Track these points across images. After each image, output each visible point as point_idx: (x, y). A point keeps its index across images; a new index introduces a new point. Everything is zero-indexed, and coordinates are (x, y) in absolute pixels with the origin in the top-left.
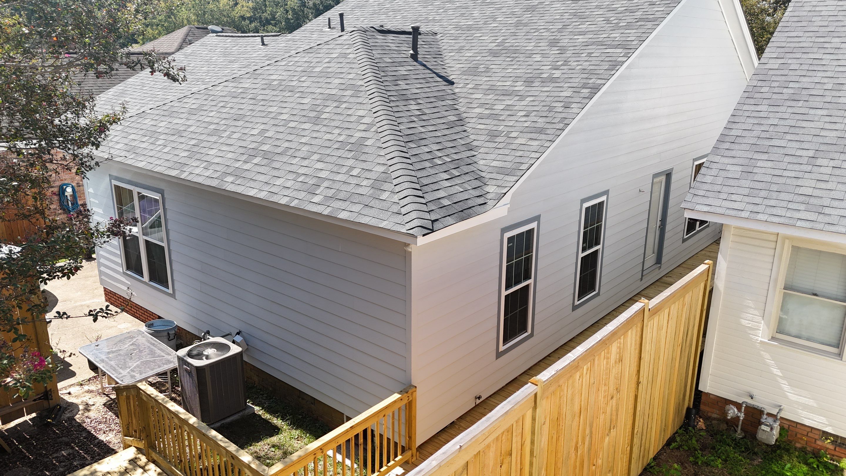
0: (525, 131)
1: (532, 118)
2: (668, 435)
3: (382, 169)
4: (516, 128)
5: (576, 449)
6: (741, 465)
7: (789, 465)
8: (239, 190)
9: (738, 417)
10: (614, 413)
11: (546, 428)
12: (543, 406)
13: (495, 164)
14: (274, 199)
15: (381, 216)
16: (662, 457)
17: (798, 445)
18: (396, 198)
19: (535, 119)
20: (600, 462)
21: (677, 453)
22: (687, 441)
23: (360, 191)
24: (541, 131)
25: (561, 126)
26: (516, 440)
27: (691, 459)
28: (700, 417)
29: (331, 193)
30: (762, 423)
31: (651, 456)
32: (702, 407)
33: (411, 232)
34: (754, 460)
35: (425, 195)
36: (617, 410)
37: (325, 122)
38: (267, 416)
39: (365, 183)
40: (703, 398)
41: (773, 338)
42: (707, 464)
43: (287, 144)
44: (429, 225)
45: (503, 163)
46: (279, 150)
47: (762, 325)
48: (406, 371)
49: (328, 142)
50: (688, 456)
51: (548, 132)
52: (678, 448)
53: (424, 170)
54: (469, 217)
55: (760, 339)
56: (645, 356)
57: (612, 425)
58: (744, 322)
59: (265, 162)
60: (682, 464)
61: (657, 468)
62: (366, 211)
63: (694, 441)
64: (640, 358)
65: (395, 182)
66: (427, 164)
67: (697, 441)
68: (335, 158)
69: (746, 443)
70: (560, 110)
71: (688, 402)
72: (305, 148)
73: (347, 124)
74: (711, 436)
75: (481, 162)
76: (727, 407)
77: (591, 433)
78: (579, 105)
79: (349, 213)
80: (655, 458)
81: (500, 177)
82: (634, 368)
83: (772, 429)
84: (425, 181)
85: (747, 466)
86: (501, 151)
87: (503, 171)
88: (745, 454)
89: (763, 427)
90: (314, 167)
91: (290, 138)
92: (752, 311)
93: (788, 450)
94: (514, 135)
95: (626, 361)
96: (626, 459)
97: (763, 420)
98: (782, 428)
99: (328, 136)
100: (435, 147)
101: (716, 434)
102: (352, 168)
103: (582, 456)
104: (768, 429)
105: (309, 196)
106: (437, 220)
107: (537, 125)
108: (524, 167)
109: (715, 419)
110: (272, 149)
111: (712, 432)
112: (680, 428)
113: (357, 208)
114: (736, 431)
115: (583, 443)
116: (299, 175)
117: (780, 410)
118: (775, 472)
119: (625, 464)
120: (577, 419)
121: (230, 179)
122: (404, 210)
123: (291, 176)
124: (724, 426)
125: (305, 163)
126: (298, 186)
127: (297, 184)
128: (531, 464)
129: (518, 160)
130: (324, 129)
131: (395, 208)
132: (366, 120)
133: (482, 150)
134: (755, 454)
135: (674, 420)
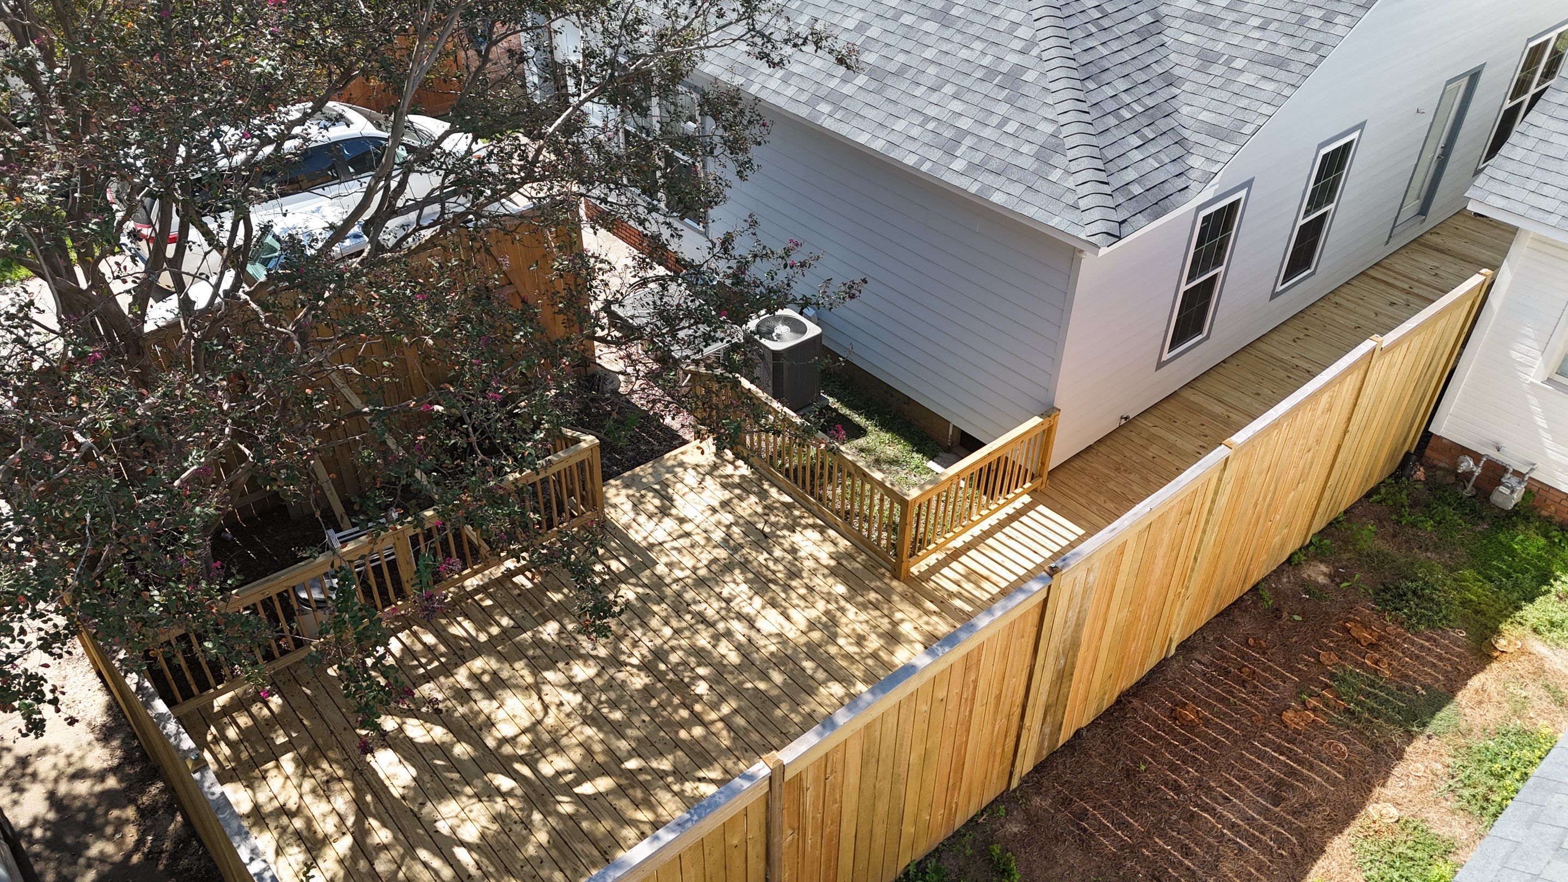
0: (1256, 59)
1: (1270, 35)
2: (1371, 485)
3: (1049, 128)
4: (1243, 51)
5: (1256, 505)
6: (1457, 531)
7: (1521, 537)
8: (844, 130)
9: (1472, 473)
10: (1307, 466)
11: (1229, 487)
12: (1233, 467)
13: (1204, 116)
14: (895, 154)
15: (1051, 208)
16: (1356, 511)
17: (1544, 513)
18: (1071, 182)
19: (1275, 37)
20: (1278, 517)
21: (1377, 508)
22: (1394, 494)
23: (1020, 161)
24: (1281, 63)
25: (1312, 58)
26: (1199, 500)
27: (1394, 517)
28: (1422, 465)
29: (978, 158)
30: (1501, 484)
31: (1342, 509)
32: (1428, 452)
33: (1092, 239)
34: (1477, 525)
35: (1110, 179)
36: (1312, 463)
37: (959, 25)
38: (845, 411)
39: (1025, 149)
40: (1432, 440)
41: (1549, 381)
42: (1413, 525)
43: (902, 58)
44: (1115, 229)
45: (1218, 117)
46: (892, 67)
47: (1539, 363)
48: (1050, 391)
49: (966, 64)
50: (1391, 513)
51: (1292, 68)
52: (1380, 502)
53: (1108, 134)
54: (1165, 212)
55: (1531, 379)
56: (1363, 401)
57: (1302, 479)
58: (1514, 355)
59: (873, 85)
60: (1380, 521)
61: (1345, 524)
62: (1029, 196)
63: (1404, 496)
64: (1355, 405)
65: (1071, 154)
66: (1111, 121)
67: (1408, 495)
68: (980, 97)
69: (1474, 505)
70: (1316, 24)
71: (1411, 444)
72: (932, 70)
73: (994, 34)
74: (1430, 490)
75: (1185, 110)
76: (1462, 458)
77: (1276, 488)
78: (1348, 19)
79: (1005, 196)
80: (1346, 512)
81: (1211, 141)
82: (1345, 416)
83: (1513, 492)
84: (1110, 153)
85: (1465, 532)
86: (1215, 94)
87: (1218, 133)
88: (1468, 517)
89: (1502, 488)
90: (949, 107)
91: (908, 45)
92: (1529, 342)
93: (1527, 519)
94: (1238, 64)
95: (1337, 410)
96: (1309, 514)
97: (1503, 480)
98: (1528, 491)
99: (965, 53)
100: (1122, 85)
101: (1436, 489)
102: (1005, 120)
103: (1260, 512)
104: (1507, 492)
105: (946, 158)
106: (1125, 221)
107: (1277, 51)
108: (1248, 129)
109: (1440, 469)
110: (881, 63)
111: (1432, 485)
112: (1390, 476)
113: (1017, 189)
114: (1465, 488)
115: (1265, 499)
116: (928, 119)
117: (1532, 470)
118: (1500, 543)
119: (1307, 519)
120: (1264, 475)
121: (824, 108)
122: (1083, 204)
123: (918, 119)
124: (1451, 479)
125: (935, 97)
126: (928, 138)
127: (925, 133)
128: (1207, 522)
129: (1240, 115)
130: (958, 38)
131: (1070, 199)
132: (1023, 32)
133: (1187, 86)
134: (1483, 518)
135: (1384, 466)
